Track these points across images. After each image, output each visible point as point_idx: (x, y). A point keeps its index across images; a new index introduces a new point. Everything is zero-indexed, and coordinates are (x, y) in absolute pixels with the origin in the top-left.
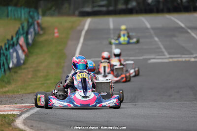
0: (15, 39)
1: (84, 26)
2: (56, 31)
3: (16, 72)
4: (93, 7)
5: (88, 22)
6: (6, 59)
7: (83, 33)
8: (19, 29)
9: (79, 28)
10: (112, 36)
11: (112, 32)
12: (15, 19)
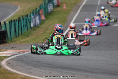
0: (37, 10)
1: (83, 3)
2: (64, 5)
3: (34, 30)
6: (30, 23)
7: (81, 7)
8: (42, 3)
9: (79, 4)
10: (97, 9)
11: (98, 7)
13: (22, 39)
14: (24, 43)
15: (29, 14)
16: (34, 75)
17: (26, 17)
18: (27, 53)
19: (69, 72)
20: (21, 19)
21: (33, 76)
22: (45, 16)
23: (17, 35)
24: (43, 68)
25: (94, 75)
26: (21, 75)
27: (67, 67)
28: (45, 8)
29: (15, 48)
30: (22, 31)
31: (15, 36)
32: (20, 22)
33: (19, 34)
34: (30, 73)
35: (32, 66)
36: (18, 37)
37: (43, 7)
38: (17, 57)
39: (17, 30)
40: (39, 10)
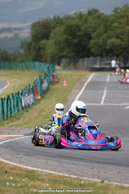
0: (31, 87)
1: (88, 79)
2: (65, 81)
4: (101, 65)
5: (92, 76)
6: (21, 102)
7: (86, 84)
8: (37, 79)
9: (83, 80)
10: (106, 87)
11: (107, 84)
12: (40, 71)
13: (12, 122)
14: (13, 127)
15: (21, 92)
16: (27, 165)
17: (17, 96)
18: (17, 139)
19: (70, 161)
20: (11, 97)
21: (25, 167)
22: (41, 95)
23: (5, 117)
24: (37, 156)
25: (101, 166)
26: (9, 164)
27: (68, 157)
28: (41, 85)
29: (2, 132)
30: (11, 113)
31: (2, 118)
32: (9, 102)
33: (7, 116)
34: (21, 163)
35: (24, 154)
36: (7, 119)
37: (38, 83)
38: (5, 143)
39: (5, 111)
40: (33, 87)
